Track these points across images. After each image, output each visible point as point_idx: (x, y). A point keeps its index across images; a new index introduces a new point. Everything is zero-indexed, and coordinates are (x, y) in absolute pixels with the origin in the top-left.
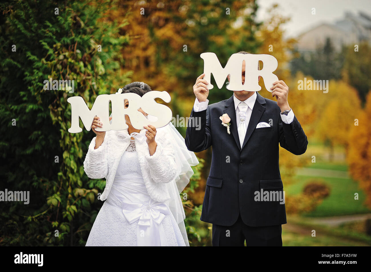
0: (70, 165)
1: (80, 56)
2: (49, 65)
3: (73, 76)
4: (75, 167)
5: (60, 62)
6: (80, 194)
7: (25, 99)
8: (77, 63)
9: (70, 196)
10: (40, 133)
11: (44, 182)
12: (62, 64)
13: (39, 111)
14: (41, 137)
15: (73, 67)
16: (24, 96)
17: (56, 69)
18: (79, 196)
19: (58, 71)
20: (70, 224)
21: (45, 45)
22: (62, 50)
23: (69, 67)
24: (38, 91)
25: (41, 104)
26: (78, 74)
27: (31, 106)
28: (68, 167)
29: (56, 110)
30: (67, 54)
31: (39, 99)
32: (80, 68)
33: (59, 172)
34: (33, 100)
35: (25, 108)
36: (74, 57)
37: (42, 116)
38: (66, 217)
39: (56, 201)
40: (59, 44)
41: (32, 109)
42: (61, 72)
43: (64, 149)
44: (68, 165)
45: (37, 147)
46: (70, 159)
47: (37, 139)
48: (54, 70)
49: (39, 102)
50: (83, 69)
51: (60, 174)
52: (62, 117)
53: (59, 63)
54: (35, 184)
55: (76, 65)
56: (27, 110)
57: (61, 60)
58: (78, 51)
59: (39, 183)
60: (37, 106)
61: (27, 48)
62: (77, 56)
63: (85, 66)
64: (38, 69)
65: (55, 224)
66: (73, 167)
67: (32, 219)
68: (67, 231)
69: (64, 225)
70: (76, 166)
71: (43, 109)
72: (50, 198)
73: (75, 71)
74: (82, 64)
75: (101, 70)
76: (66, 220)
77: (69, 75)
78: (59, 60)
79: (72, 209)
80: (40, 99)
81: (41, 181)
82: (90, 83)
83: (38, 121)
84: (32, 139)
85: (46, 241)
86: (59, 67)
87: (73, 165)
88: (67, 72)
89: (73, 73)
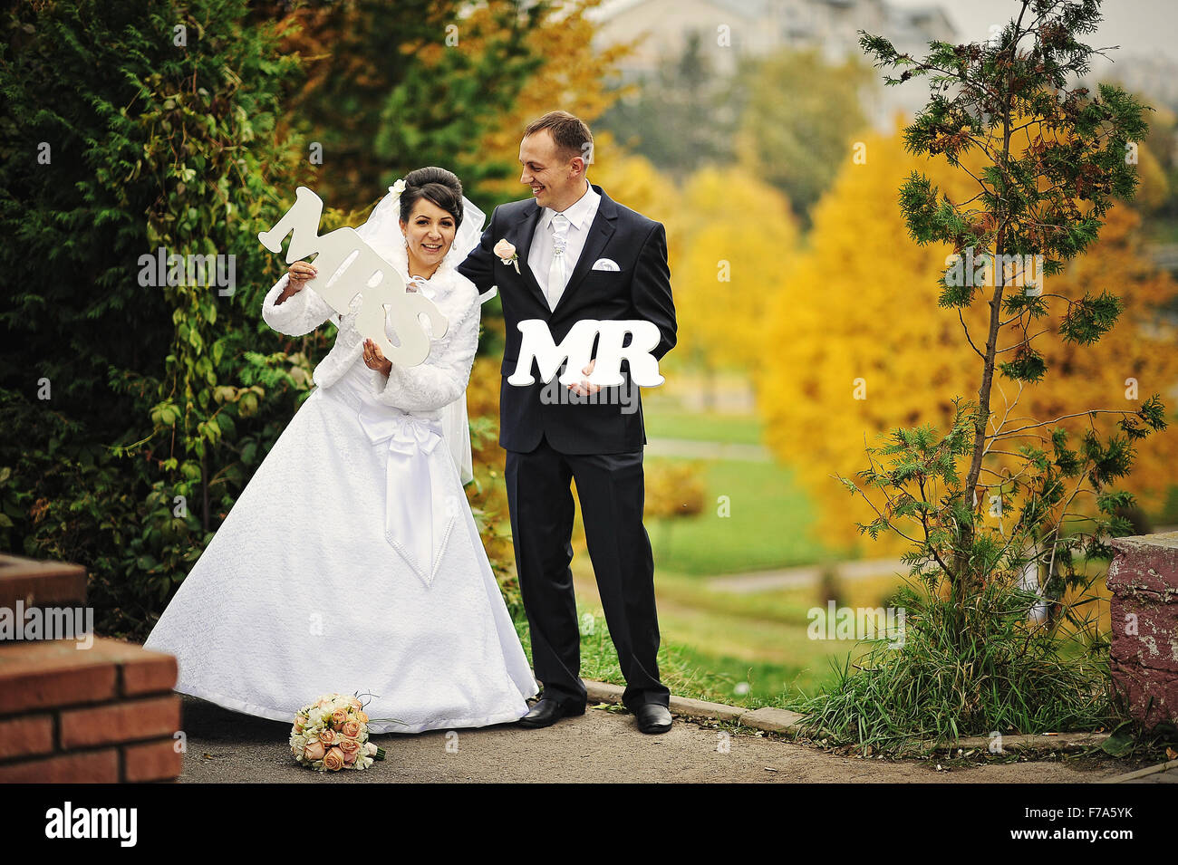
0: (188, 339)
1: (207, 103)
2: (145, 122)
3: (195, 144)
4: (198, 345)
5: (168, 116)
6: (227, 398)
7: (88, 197)
8: (202, 118)
9: (190, 405)
10: (122, 270)
11: (131, 379)
12: (171, 120)
13: (124, 221)
14: (125, 280)
15: (194, 125)
16: (86, 191)
17: (160, 131)
18: (224, 400)
19: (163, 134)
20: (201, 464)
21: (134, 79)
22: (164, 90)
23: (187, 126)
24: (119, 180)
25: (126, 208)
26: (204, 141)
27: (105, 213)
28: (182, 342)
29: (162, 220)
30: (178, 97)
31: (122, 195)
32: (209, 129)
33: (169, 354)
34: (108, 199)
35: (93, 217)
36: (196, 104)
37: (128, 234)
38: (193, 450)
39: (171, 414)
40: (157, 76)
41: (108, 219)
42: (170, 137)
43: (174, 305)
44: (185, 338)
45: (116, 303)
46: (188, 326)
47: (115, 285)
48: (156, 134)
49: (122, 203)
50: (214, 130)
51: (170, 358)
52: (170, 236)
53: (164, 118)
54: (114, 383)
55: (200, 122)
56: (97, 222)
57: (169, 111)
58: (203, 91)
59: (123, 382)
60: (118, 213)
61: (84, 86)
62: (201, 101)
63: (218, 124)
64: (119, 130)
65: (172, 463)
66: (195, 345)
67: (124, 452)
68: (196, 478)
69: (189, 464)
70: (201, 342)
71: (131, 219)
72: (157, 408)
73: (198, 135)
74: (211, 120)
75: (247, 132)
76: (193, 455)
77: (186, 143)
78: (166, 111)
79: (210, 429)
80: (124, 196)
81: (126, 375)
82: (230, 162)
83: (118, 246)
84: (105, 284)
85: (154, 498)
86: (166, 125)
87: (195, 340)
88: (181, 137)
89: (194, 140)
